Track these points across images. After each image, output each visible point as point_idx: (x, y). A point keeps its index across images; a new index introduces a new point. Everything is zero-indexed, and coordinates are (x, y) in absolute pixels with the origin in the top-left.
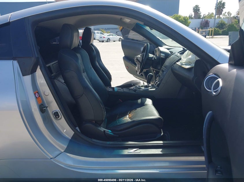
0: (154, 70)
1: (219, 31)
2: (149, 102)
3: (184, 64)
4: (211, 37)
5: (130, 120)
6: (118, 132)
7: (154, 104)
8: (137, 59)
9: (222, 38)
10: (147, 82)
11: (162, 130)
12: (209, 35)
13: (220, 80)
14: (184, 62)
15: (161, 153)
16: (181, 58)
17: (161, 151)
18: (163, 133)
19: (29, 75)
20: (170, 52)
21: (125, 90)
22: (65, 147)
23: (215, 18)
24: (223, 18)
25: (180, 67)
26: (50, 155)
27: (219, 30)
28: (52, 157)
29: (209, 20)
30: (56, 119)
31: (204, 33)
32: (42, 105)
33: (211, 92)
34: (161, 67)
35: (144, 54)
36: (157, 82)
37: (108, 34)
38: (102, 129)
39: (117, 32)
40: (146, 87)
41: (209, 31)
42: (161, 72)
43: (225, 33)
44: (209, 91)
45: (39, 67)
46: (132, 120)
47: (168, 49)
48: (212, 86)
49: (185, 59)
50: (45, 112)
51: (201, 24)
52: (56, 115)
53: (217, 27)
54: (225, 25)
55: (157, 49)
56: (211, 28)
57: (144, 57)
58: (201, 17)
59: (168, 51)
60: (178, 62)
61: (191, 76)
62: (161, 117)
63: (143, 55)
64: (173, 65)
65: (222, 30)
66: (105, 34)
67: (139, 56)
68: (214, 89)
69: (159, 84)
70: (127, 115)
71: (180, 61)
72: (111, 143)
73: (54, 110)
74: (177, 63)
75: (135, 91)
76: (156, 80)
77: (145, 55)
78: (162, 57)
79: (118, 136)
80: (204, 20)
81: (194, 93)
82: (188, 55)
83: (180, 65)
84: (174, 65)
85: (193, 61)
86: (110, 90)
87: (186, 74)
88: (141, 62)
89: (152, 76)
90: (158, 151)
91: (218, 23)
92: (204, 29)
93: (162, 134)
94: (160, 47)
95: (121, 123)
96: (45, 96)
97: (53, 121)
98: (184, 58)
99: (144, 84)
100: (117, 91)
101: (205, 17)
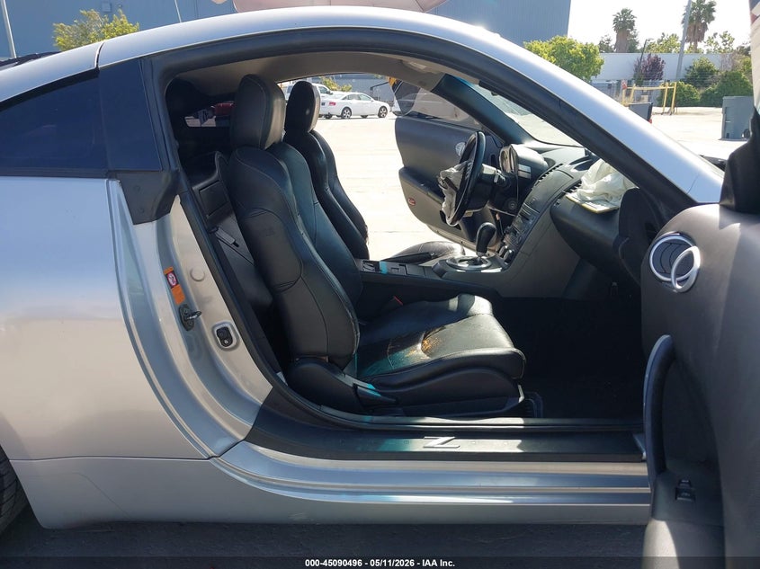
0: (494, 213)
1: (692, 94)
2: (482, 306)
3: (589, 198)
4: (667, 109)
5: (426, 358)
6: (395, 391)
7: (497, 313)
8: (447, 180)
9: (702, 114)
10: (478, 250)
11: (520, 386)
12: (660, 105)
13: (695, 250)
14: (590, 195)
15: (519, 451)
16: (581, 182)
17: (519, 447)
18: (525, 395)
19: (151, 221)
20: (546, 159)
21: (411, 270)
22: (249, 426)
23: (681, 53)
24: (705, 53)
25: (579, 208)
26: (207, 449)
27: (693, 90)
28: (211, 453)
29: (663, 56)
30: (222, 349)
31: (646, 97)
32: (186, 306)
33: (670, 282)
34: (519, 206)
35: (467, 164)
36: (506, 250)
37: (346, 94)
38: (350, 381)
39: (372, 88)
40: (474, 261)
41: (663, 91)
42: (518, 219)
43: (710, 101)
44: (661, 281)
45: (177, 200)
46: (434, 359)
47: (540, 151)
48: (671, 267)
49: (594, 186)
50: (192, 327)
51: (637, 68)
52: (224, 335)
53: (687, 81)
54: (712, 73)
55: (506, 150)
56: (668, 81)
57: (469, 173)
58: (639, 48)
59: (538, 158)
60: (571, 192)
61: (609, 234)
62: (518, 351)
63: (466, 167)
64: (555, 201)
65: (702, 91)
66: (335, 93)
67: (453, 170)
68: (678, 275)
69: (513, 255)
70: (417, 342)
71: (579, 190)
72: (376, 419)
73: (219, 322)
74: (569, 195)
75: (441, 273)
76: (504, 244)
77: (470, 168)
78: (521, 174)
79: (394, 400)
80: (646, 56)
81: (615, 284)
82: (601, 174)
83: (577, 201)
84: (559, 201)
85: (615, 192)
86: (368, 269)
87: (596, 229)
88: (458, 187)
89: (491, 231)
90: (511, 446)
91: (690, 67)
92: (647, 85)
93: (521, 399)
94: (514, 146)
95: (401, 366)
96: (195, 282)
97: (214, 353)
98: (589, 180)
99: (464, 253)
100: (388, 273)
101: (649, 48)
